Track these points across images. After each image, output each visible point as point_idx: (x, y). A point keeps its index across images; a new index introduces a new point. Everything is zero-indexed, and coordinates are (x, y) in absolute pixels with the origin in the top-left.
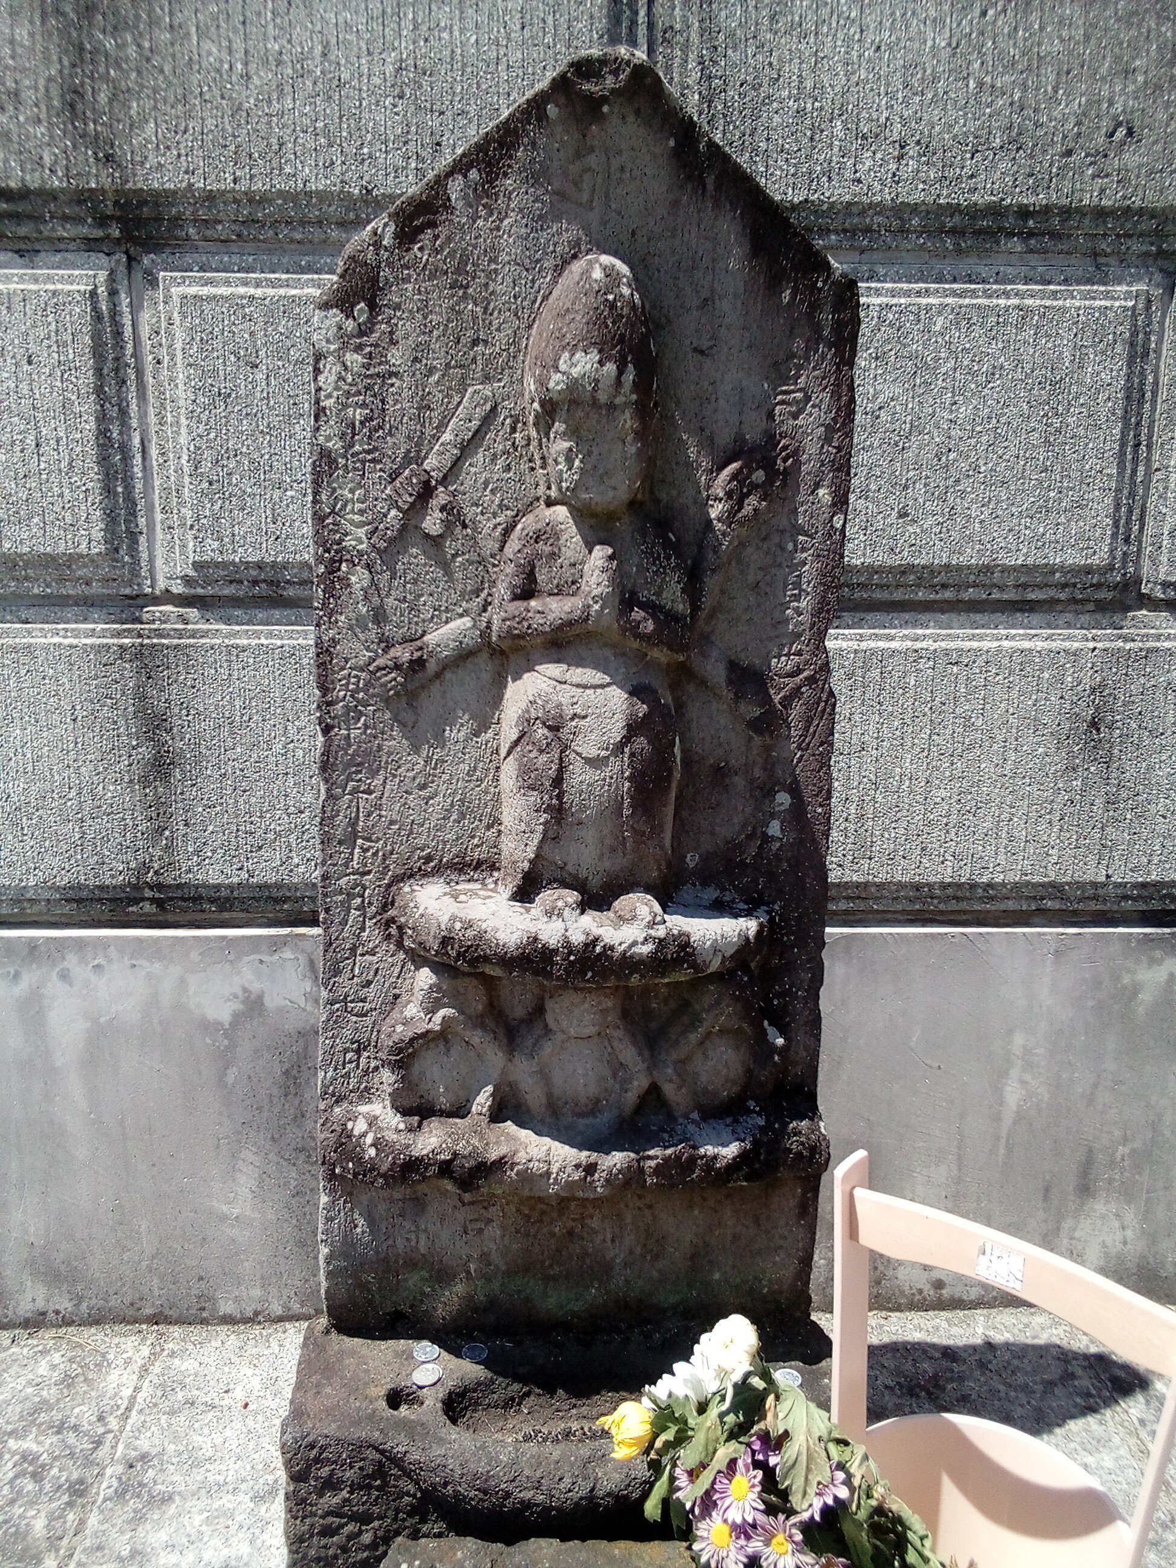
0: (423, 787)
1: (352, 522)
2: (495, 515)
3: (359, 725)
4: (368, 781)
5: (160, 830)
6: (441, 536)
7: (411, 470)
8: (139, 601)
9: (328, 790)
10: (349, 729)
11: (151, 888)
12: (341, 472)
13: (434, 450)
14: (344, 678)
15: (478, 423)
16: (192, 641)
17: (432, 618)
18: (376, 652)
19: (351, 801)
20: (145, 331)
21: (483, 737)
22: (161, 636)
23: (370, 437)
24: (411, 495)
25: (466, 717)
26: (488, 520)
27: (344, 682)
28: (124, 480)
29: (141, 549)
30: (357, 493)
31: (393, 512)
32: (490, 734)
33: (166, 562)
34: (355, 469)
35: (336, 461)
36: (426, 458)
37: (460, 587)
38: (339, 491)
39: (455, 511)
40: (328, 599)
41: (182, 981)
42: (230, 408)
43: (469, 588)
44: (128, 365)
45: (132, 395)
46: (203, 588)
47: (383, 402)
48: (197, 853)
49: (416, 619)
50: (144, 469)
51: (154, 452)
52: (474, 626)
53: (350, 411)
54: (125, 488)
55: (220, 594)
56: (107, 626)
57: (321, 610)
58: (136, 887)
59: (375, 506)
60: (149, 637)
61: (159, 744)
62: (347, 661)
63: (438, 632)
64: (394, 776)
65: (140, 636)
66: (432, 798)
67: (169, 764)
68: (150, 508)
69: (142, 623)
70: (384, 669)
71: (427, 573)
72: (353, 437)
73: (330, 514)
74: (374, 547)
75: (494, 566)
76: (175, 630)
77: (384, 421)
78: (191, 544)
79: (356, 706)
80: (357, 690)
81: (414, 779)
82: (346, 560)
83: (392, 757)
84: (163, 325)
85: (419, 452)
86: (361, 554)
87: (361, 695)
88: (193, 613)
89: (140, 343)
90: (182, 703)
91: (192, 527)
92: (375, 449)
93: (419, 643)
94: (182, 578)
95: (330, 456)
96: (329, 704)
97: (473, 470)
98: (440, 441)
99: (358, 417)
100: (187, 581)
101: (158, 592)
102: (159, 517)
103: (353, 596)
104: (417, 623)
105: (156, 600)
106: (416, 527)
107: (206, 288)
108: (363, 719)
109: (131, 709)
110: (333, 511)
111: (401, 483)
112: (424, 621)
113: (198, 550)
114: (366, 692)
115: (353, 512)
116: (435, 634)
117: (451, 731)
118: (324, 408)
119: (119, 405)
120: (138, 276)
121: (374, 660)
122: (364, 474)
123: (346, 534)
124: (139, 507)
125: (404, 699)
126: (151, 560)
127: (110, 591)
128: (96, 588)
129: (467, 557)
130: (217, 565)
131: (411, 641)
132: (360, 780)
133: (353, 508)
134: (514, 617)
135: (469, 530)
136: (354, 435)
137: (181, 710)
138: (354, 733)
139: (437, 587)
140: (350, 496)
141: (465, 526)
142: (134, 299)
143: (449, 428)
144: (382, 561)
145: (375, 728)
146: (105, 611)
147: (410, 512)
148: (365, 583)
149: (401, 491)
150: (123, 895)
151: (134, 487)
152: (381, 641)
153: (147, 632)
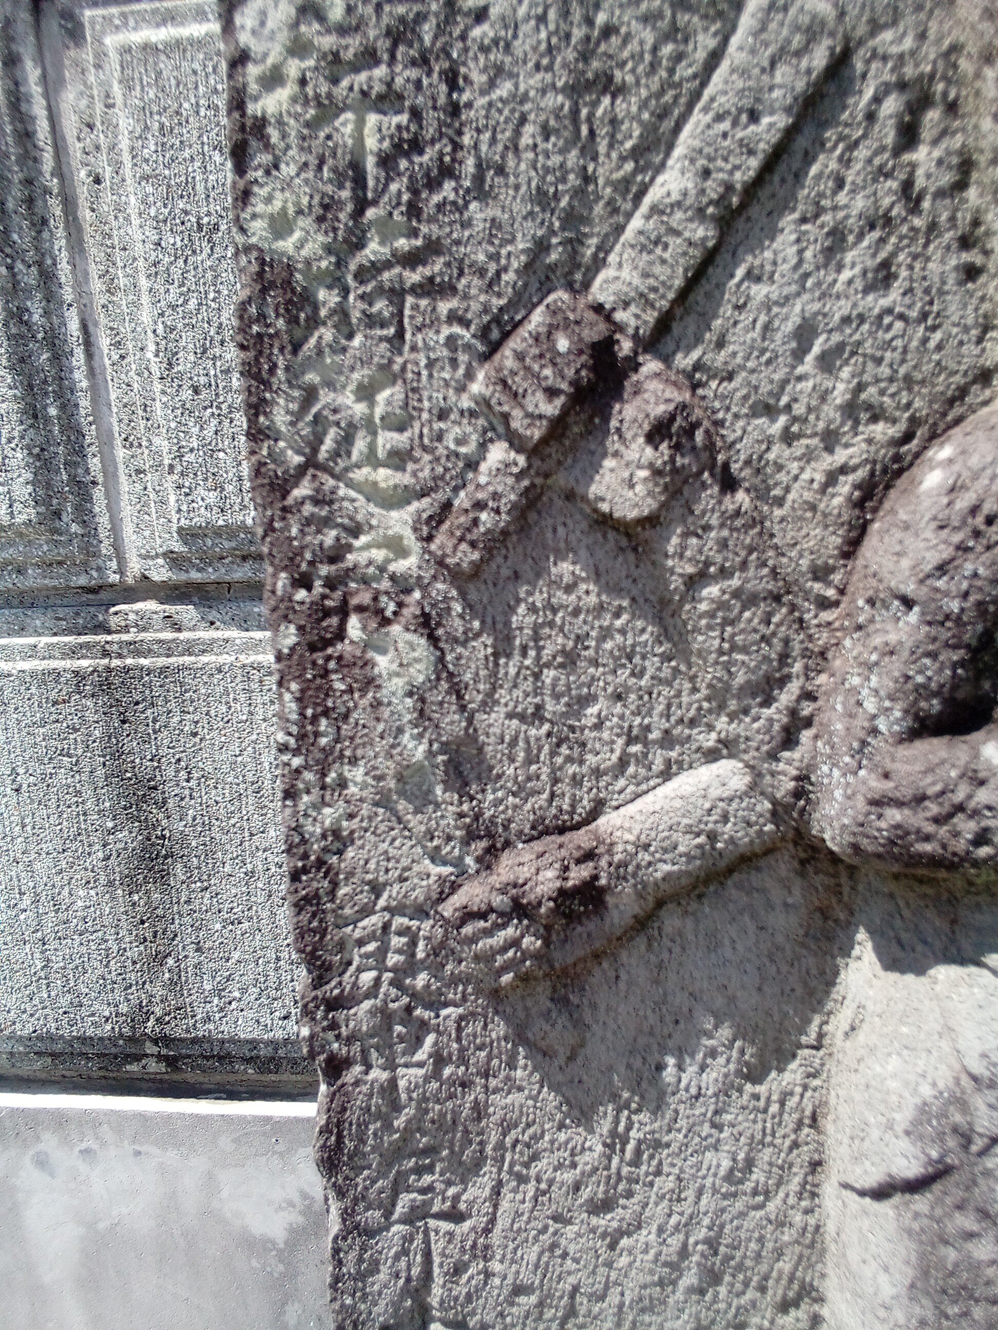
0: (604, 1206)
1: (372, 493)
2: (830, 440)
3: (421, 1056)
4: (451, 1192)
5: (160, 959)
6: (651, 521)
7: (553, 311)
8: (104, 596)
9: (346, 1214)
10: (391, 1066)
11: (155, 1042)
12: (327, 334)
13: (629, 233)
14: (372, 937)
15: (782, 121)
16: (187, 660)
17: (623, 763)
18: (458, 863)
19: (408, 1239)
20: (70, 125)
21: (775, 1083)
22: (138, 653)
23: (414, 211)
24: (552, 393)
25: (725, 1032)
26: (808, 457)
27: (371, 947)
28: (59, 395)
29: (97, 509)
30: (382, 397)
31: (498, 453)
32: (793, 1074)
33: (138, 530)
34: (372, 321)
35: (307, 299)
36: (599, 263)
37: (709, 675)
38: (326, 397)
39: (699, 436)
40: (315, 719)
41: (210, 1177)
42: (217, 249)
43: (740, 678)
44: (47, 191)
45: (61, 243)
46: (200, 570)
47: (452, 79)
48: (219, 992)
49: (572, 769)
50: (92, 373)
51: (104, 342)
52: (753, 786)
53: (346, 123)
54: (63, 407)
55: (228, 578)
56: (55, 640)
57: (296, 752)
58: (131, 1040)
59: (440, 437)
60: (120, 656)
61: (149, 826)
62: (376, 889)
63: (639, 803)
64: (522, 1179)
65: (106, 654)
66: (629, 1234)
67: (166, 857)
68: (106, 440)
69: (109, 632)
70: (483, 916)
71: (606, 634)
72: (359, 212)
73: (302, 470)
74: (441, 563)
75: (824, 604)
76: (160, 641)
77: (457, 147)
78: (172, 499)
79: (409, 1009)
80: (411, 967)
81: (577, 1187)
82: (360, 609)
83: (513, 1134)
84: (99, 107)
85: (574, 244)
86: (402, 585)
87: (421, 980)
88: (187, 612)
89: (66, 148)
90: (179, 760)
91: (171, 467)
92: (433, 248)
93: (582, 838)
94: (165, 555)
95: (287, 284)
96: (333, 1004)
97: (759, 291)
98: (647, 201)
99: (371, 143)
100: (174, 560)
101: (130, 581)
102: (121, 453)
103: (386, 713)
104: (576, 781)
105: (130, 594)
106: (570, 496)
107: (163, 29)
108: (430, 1039)
109: (101, 772)
110: (311, 463)
111: (520, 357)
112: (597, 773)
113: (184, 508)
114: (437, 970)
115: (371, 458)
116: (631, 809)
117: (680, 1068)
118: (261, 124)
119: (40, 264)
120: (52, 25)
121: (455, 887)
122: (400, 333)
123: (355, 531)
124: (88, 440)
125: (543, 990)
126: (115, 529)
127: (56, 583)
128: (33, 579)
129: (735, 582)
130: (218, 532)
131: (562, 830)
132: (430, 1189)
133: (372, 447)
134: (920, 799)
135: (741, 495)
136: (361, 205)
137: (177, 771)
138: (408, 1077)
139: (638, 674)
140: (360, 409)
141: (729, 484)
142: (50, 70)
143: (678, 152)
144: (468, 605)
145: (463, 1061)
146: (50, 614)
147: (553, 450)
148: (420, 673)
149: (519, 383)
150: (113, 1050)
151: (77, 406)
152: (471, 836)
153: (115, 647)
